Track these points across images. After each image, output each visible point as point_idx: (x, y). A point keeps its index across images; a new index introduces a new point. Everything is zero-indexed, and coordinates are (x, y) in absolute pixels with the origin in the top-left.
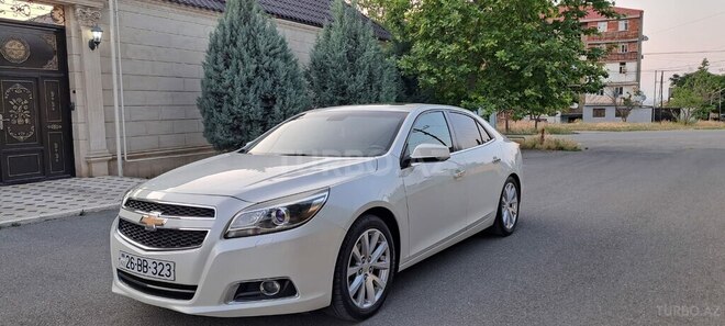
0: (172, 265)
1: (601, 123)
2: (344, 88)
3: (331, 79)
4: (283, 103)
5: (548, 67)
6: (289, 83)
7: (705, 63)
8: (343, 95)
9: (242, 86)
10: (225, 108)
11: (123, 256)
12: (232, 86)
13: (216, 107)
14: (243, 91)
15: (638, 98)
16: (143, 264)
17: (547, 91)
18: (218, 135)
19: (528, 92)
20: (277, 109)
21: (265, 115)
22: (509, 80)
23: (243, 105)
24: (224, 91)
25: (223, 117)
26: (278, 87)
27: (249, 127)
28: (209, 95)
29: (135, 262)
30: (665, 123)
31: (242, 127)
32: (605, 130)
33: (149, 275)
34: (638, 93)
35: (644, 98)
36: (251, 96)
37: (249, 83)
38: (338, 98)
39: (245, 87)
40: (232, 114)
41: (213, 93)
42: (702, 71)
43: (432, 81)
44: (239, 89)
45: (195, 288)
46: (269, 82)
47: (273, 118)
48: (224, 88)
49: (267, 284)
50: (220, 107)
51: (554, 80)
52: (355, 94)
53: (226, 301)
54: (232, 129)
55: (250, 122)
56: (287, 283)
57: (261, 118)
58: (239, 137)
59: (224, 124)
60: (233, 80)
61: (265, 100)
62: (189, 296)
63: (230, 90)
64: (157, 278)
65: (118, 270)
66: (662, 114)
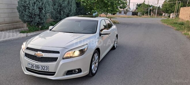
0: (48, 67)
1: (121, 15)
2: (61, 5)
3: (57, 2)
4: (45, 10)
5: (115, 2)
6: (47, 4)
7: (144, 1)
8: (60, 7)
9: (32, 4)
10: (27, 10)
11: (29, 64)
12: (29, 4)
13: (24, 10)
14: (33, 6)
15: (129, 9)
16: (37, 67)
17: (113, 8)
18: (25, 19)
19: (109, 8)
20: (43, 11)
21: (39, 13)
22: (104, 5)
23: (33, 10)
24: (27, 5)
25: (27, 13)
26: (43, 5)
27: (35, 16)
28: (21, 6)
29: (35, 66)
30: (135, 16)
31: (33, 16)
32: (122, 17)
33: (40, 69)
34: (129, 8)
35: (130, 9)
36: (35, 7)
37: (35, 3)
38: (59, 8)
39: (33, 4)
40: (29, 12)
41: (23, 6)
42: (144, 3)
43: (85, 4)
44: (32, 5)
45: (55, 72)
46: (41, 3)
47: (42, 14)
48: (26, 4)
49: (75, 70)
50: (26, 10)
51: (115, 6)
52: (64, 7)
53: (64, 75)
54: (29, 17)
55: (35, 15)
56: (80, 70)
57: (38, 14)
58: (31, 19)
59: (27, 16)
60: (29, 2)
61: (39, 8)
62: (53, 75)
63: (28, 5)
64: (43, 70)
65: (26, 68)
66: (134, 14)
